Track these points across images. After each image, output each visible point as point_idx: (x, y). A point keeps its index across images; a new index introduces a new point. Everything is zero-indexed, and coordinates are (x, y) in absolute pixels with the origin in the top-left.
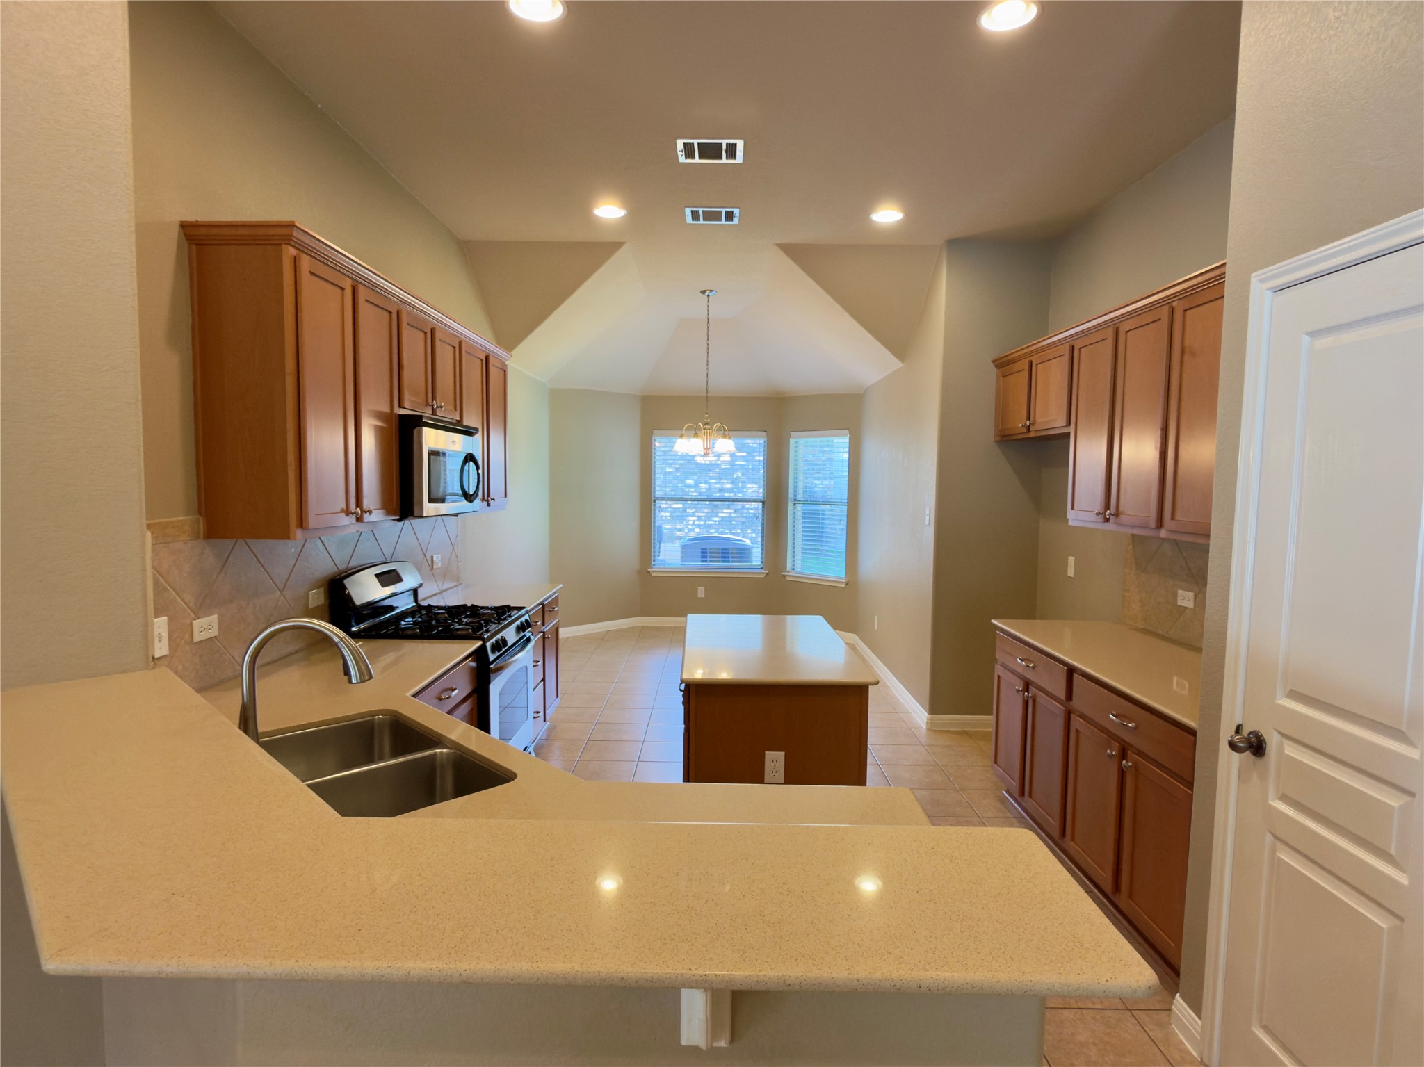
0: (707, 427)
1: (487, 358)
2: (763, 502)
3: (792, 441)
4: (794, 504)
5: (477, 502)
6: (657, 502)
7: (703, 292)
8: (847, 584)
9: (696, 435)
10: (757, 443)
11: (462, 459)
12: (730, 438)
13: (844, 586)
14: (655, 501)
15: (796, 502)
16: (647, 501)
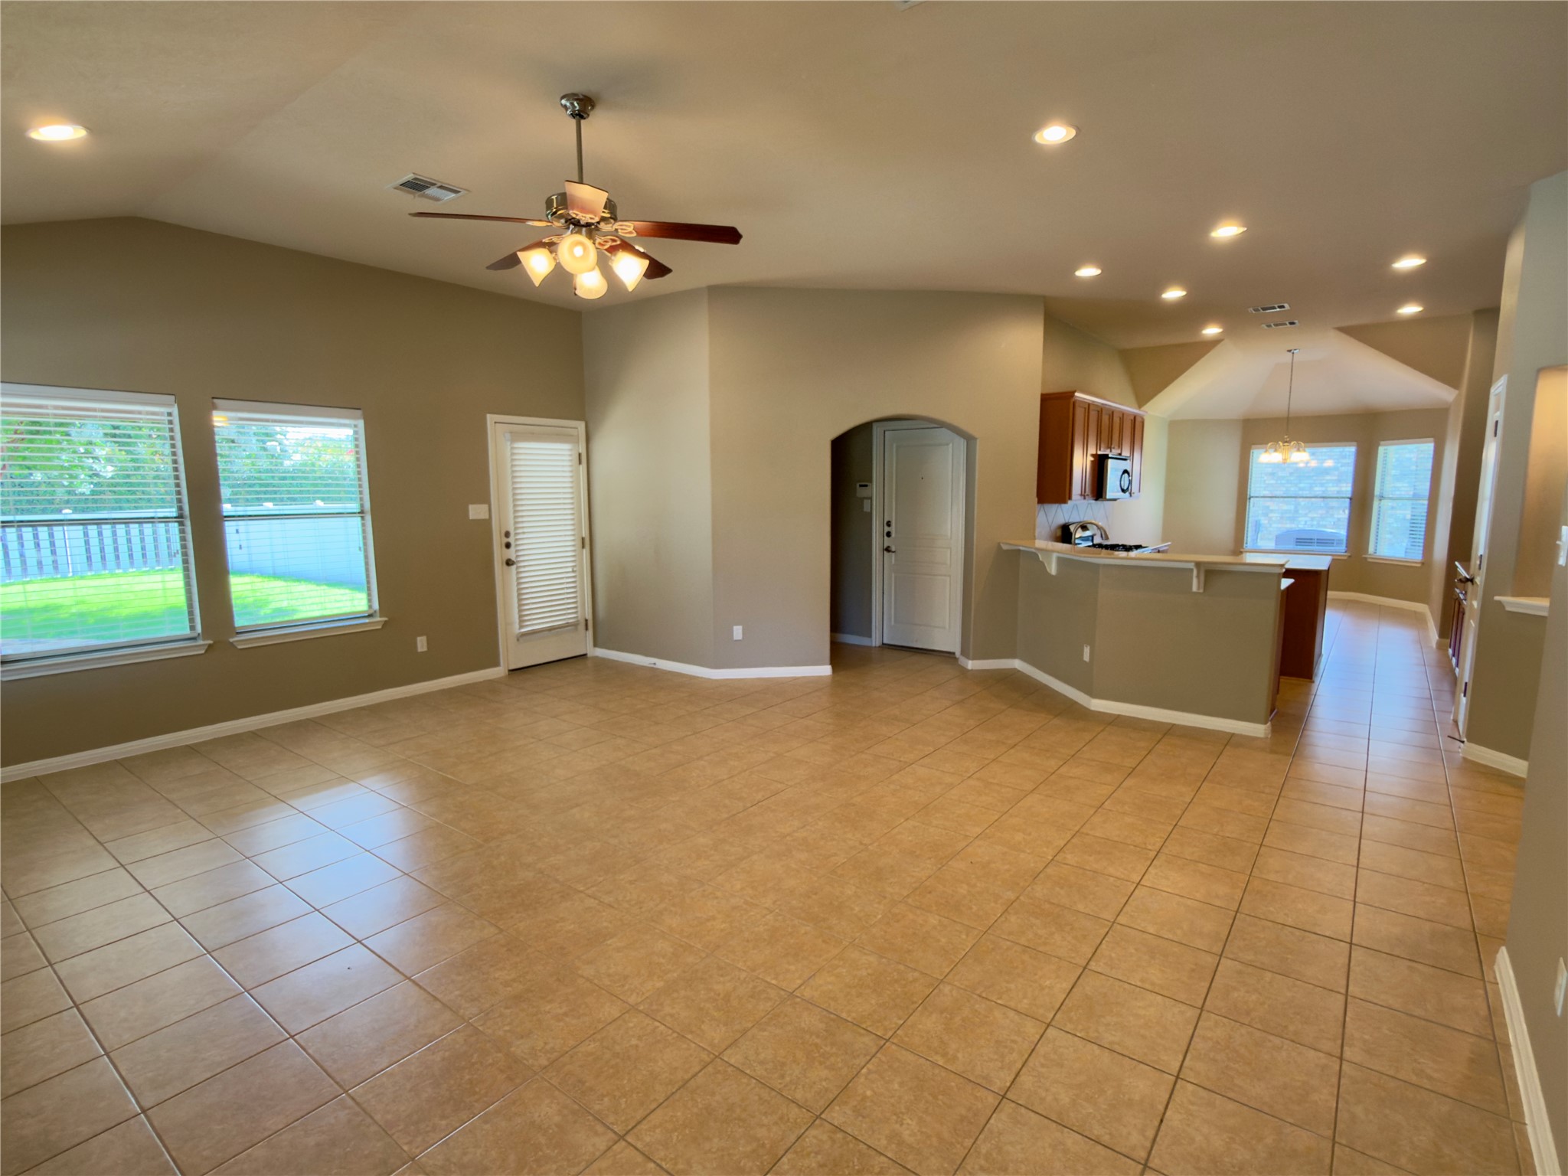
0: (1286, 444)
1: (1135, 418)
2: (1351, 499)
3: (1381, 449)
4: (1380, 500)
5: (1127, 493)
6: (1252, 499)
7: (1290, 351)
8: (1423, 563)
9: (1276, 451)
10: (1349, 451)
11: (1121, 473)
12: (1304, 451)
13: (1419, 565)
14: (1250, 499)
15: (1381, 498)
16: (1243, 498)
